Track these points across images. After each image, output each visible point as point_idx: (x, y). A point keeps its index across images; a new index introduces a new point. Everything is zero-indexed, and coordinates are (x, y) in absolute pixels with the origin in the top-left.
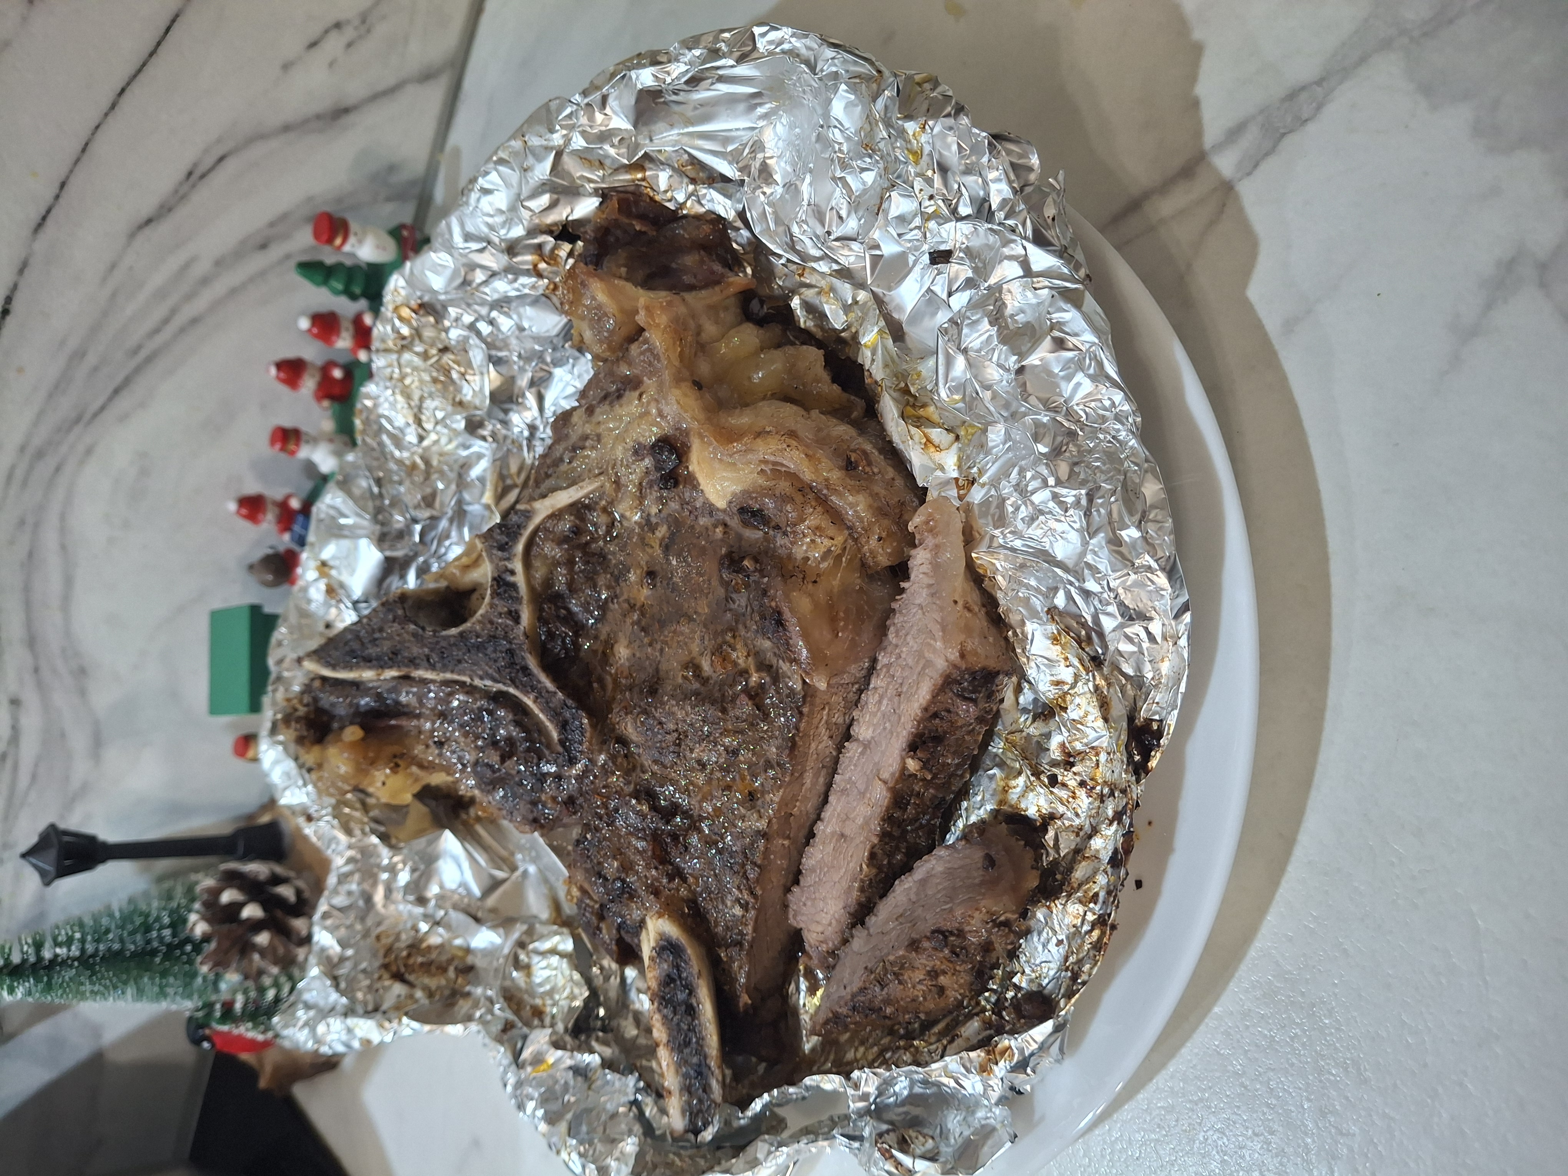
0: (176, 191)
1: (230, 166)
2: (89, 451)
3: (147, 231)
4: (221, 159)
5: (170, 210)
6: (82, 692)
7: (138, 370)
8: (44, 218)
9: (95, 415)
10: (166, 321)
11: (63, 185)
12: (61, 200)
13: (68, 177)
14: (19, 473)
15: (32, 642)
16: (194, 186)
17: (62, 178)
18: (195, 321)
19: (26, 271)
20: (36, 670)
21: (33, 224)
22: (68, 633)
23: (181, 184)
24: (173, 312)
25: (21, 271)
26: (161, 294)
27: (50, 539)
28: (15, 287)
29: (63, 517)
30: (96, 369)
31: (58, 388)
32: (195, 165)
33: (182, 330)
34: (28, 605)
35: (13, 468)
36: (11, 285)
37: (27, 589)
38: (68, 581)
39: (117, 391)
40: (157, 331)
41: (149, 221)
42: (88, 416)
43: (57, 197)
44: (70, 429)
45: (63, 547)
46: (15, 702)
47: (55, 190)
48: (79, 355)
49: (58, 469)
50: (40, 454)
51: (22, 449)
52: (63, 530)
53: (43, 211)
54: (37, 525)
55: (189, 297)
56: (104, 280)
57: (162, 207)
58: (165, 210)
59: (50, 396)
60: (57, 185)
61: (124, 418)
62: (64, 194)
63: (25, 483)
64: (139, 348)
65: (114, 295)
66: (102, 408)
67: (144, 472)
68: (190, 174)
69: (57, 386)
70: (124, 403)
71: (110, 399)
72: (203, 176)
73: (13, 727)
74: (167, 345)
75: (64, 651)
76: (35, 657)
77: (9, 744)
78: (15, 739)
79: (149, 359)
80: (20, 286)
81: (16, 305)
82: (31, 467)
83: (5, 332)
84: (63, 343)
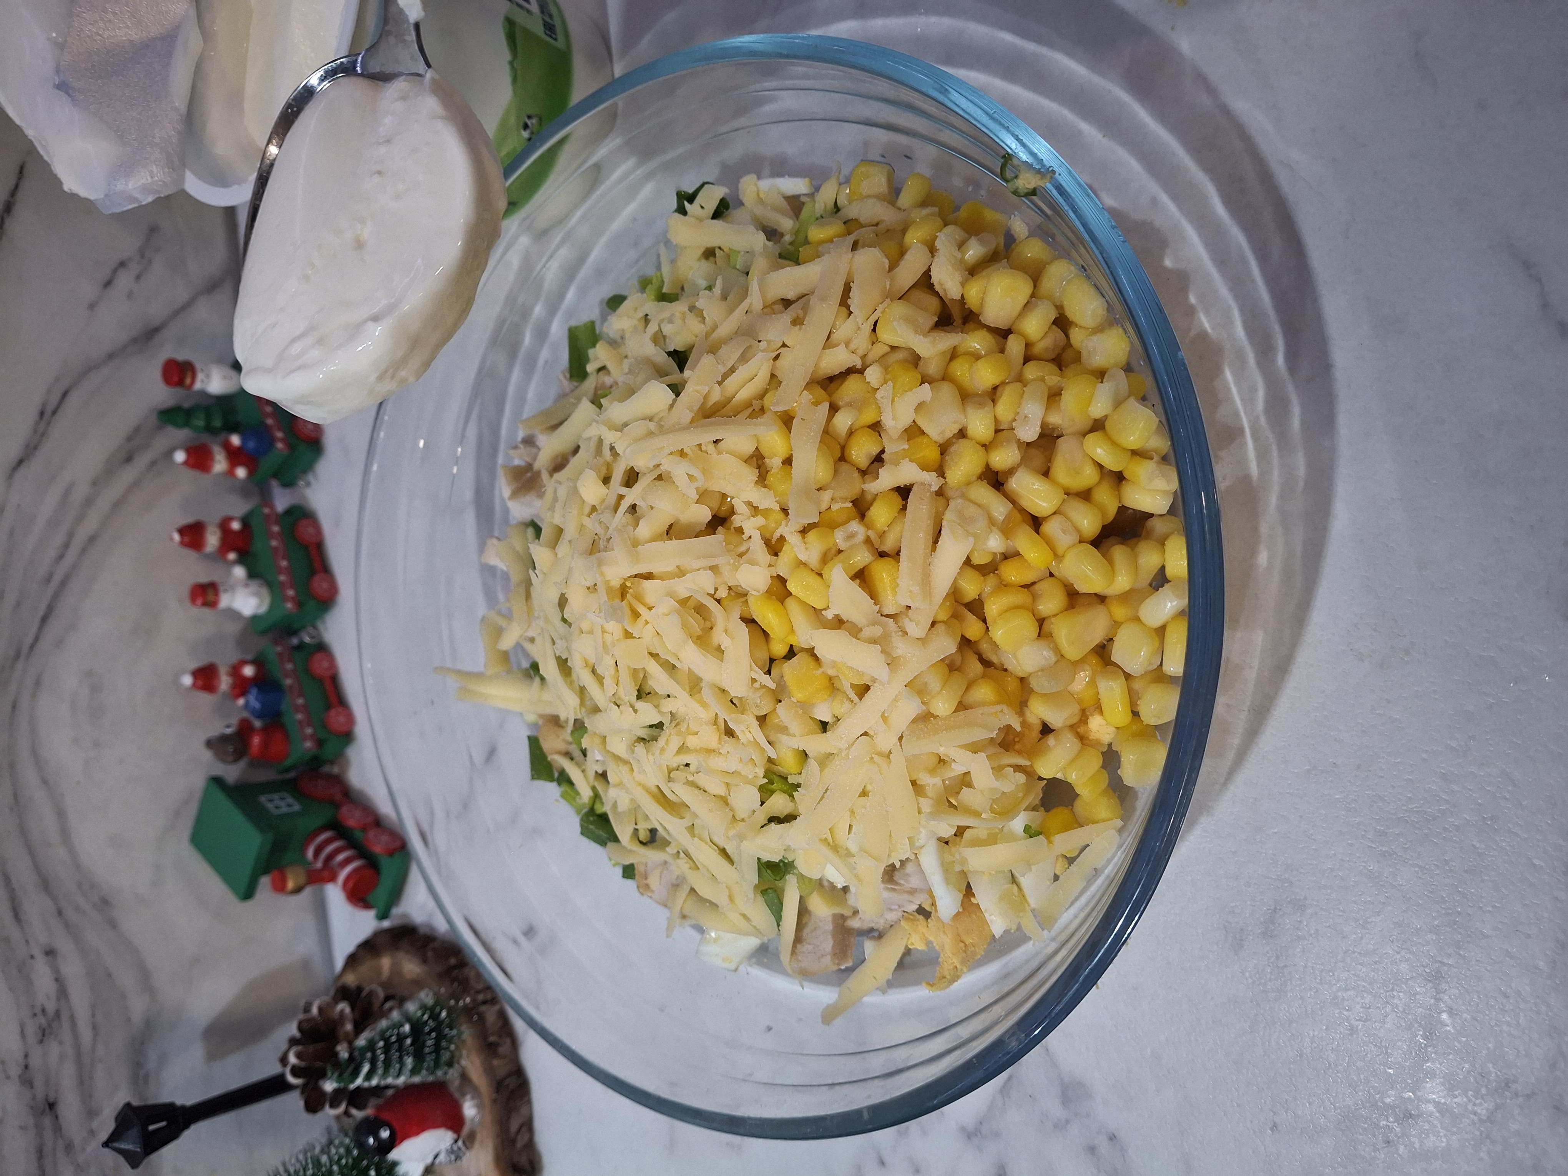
0: (35, 431)
1: (74, 398)
2: (38, 683)
3: (22, 471)
4: (65, 394)
5: (36, 448)
6: (113, 925)
7: (56, 596)
9: (32, 647)
10: (66, 545)
15: (46, 885)
16: (49, 423)
18: (92, 539)
20: (60, 913)
22: (77, 866)
23: (37, 424)
24: (71, 535)
26: (53, 523)
27: (30, 777)
29: (35, 753)
30: (18, 605)
32: (44, 405)
33: (84, 551)
34: (29, 848)
37: (23, 832)
38: (61, 814)
39: (44, 620)
40: (61, 557)
41: (20, 462)
42: (25, 649)
44: (13, 666)
45: (45, 782)
46: (50, 953)
49: (14, 707)
52: (39, 765)
54: (12, 766)
55: (80, 518)
57: (27, 446)
58: (30, 449)
61: (59, 643)
64: (50, 576)
65: (11, 533)
66: (37, 639)
67: (95, 689)
68: (42, 414)
70: (55, 629)
71: (41, 628)
72: (54, 412)
73: (57, 980)
74: (75, 567)
75: (79, 885)
76: (54, 899)
77: (58, 999)
78: (62, 992)
79: (64, 583)
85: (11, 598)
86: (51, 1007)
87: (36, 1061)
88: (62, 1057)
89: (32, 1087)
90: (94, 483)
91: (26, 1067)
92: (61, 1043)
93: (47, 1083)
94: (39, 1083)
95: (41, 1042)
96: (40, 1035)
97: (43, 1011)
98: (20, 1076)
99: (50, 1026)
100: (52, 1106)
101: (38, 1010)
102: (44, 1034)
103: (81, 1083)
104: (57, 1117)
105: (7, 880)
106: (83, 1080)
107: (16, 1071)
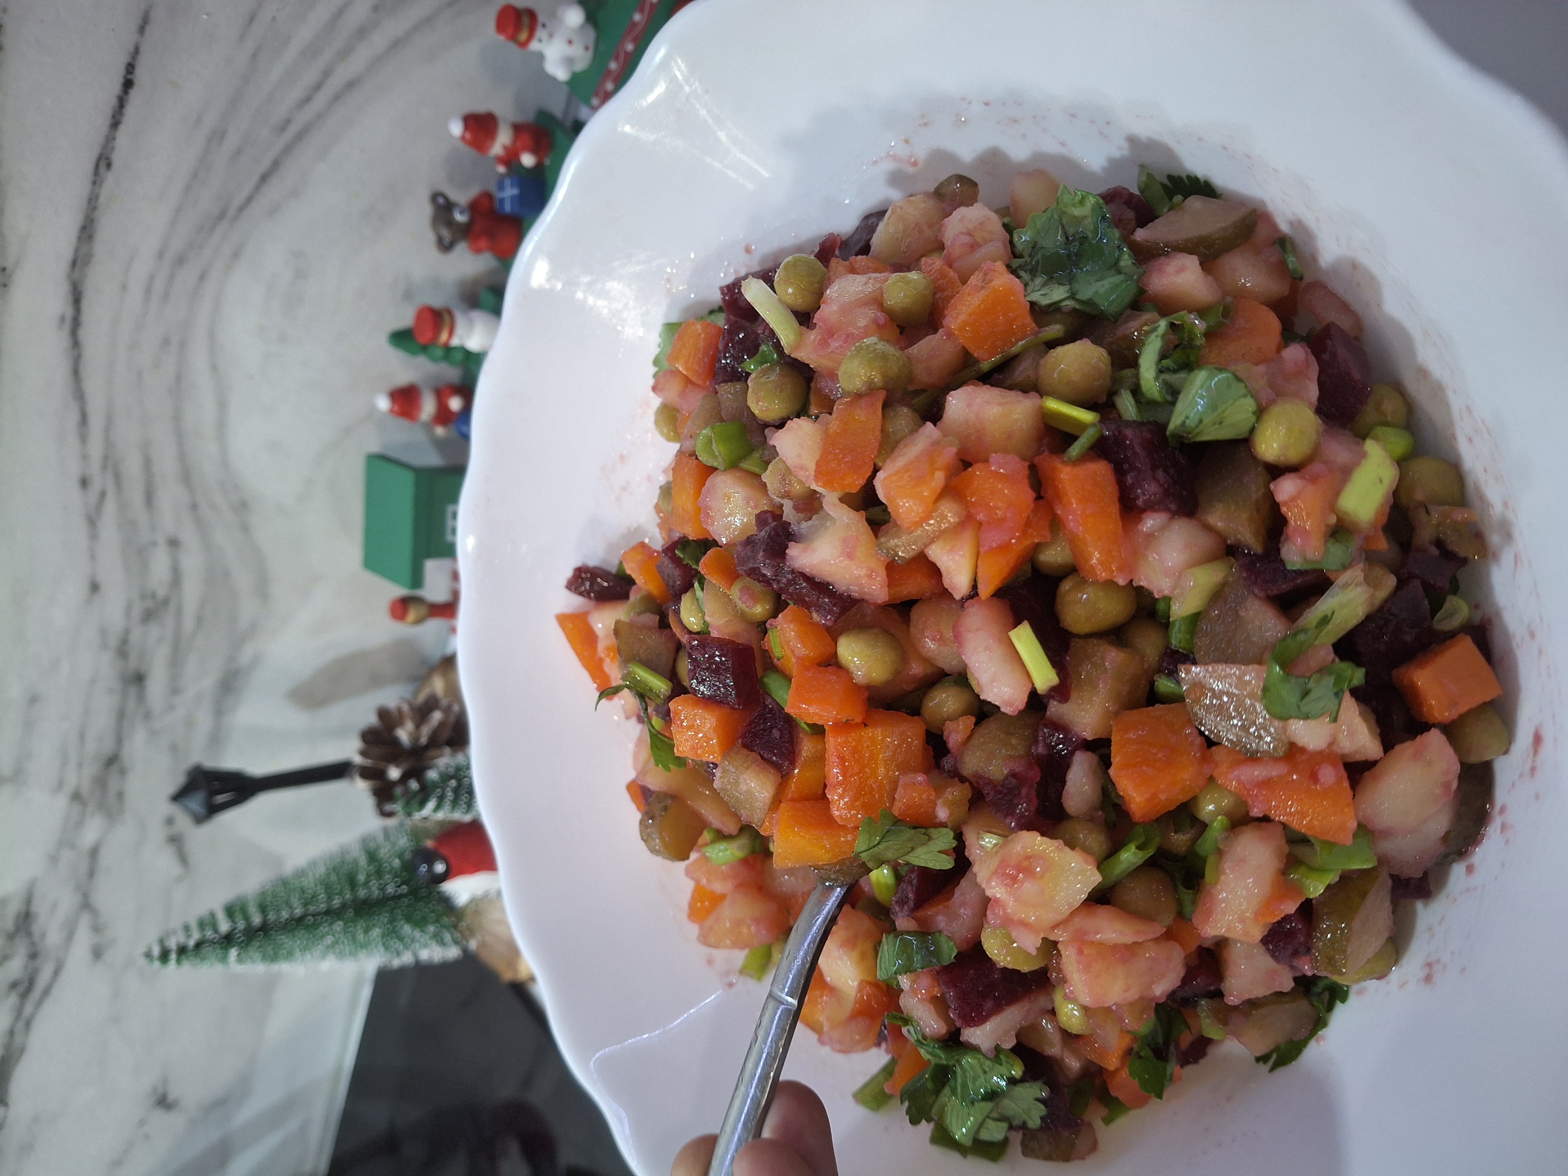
2: (236, 254)
6: (245, 528)
7: (288, 150)
9: (241, 209)
10: (318, 88)
14: (159, 285)
15: (187, 476)
18: (351, 85)
19: (148, 29)
20: (194, 507)
22: (226, 465)
24: (327, 73)
25: (142, 30)
26: (311, 51)
27: (199, 359)
28: (137, 51)
29: (211, 335)
30: (239, 152)
31: (197, 176)
33: (337, 98)
34: (180, 437)
35: (151, 279)
36: (131, 48)
37: (177, 418)
38: (222, 407)
39: (264, 178)
40: (308, 100)
42: (232, 210)
44: (213, 228)
45: (214, 369)
46: (174, 543)
48: (218, 135)
49: (202, 277)
50: (180, 261)
51: (161, 255)
52: (213, 349)
54: (183, 344)
55: (345, 53)
56: (242, 37)
59: (188, 188)
61: (274, 211)
63: (166, 296)
64: (288, 121)
65: (255, 56)
66: (249, 200)
67: (300, 275)
69: (195, 176)
70: (274, 192)
71: (258, 188)
73: (174, 569)
74: (320, 116)
75: (222, 485)
76: (191, 491)
77: (170, 588)
78: (176, 583)
79: (300, 136)
80: (144, 48)
81: (141, 75)
82: (172, 277)
83: (130, 110)
84: (198, 121)
85: (232, 140)
86: (161, 592)
87: (135, 637)
88: (160, 640)
89: (126, 658)
91: (124, 641)
92: (162, 627)
93: (141, 659)
94: (133, 655)
95: (144, 621)
96: (145, 615)
97: (153, 595)
98: (117, 648)
99: (156, 609)
100: (140, 678)
101: (148, 594)
102: (148, 616)
103: (173, 665)
104: (143, 688)
105: (147, 463)
106: (176, 662)
107: (113, 641)
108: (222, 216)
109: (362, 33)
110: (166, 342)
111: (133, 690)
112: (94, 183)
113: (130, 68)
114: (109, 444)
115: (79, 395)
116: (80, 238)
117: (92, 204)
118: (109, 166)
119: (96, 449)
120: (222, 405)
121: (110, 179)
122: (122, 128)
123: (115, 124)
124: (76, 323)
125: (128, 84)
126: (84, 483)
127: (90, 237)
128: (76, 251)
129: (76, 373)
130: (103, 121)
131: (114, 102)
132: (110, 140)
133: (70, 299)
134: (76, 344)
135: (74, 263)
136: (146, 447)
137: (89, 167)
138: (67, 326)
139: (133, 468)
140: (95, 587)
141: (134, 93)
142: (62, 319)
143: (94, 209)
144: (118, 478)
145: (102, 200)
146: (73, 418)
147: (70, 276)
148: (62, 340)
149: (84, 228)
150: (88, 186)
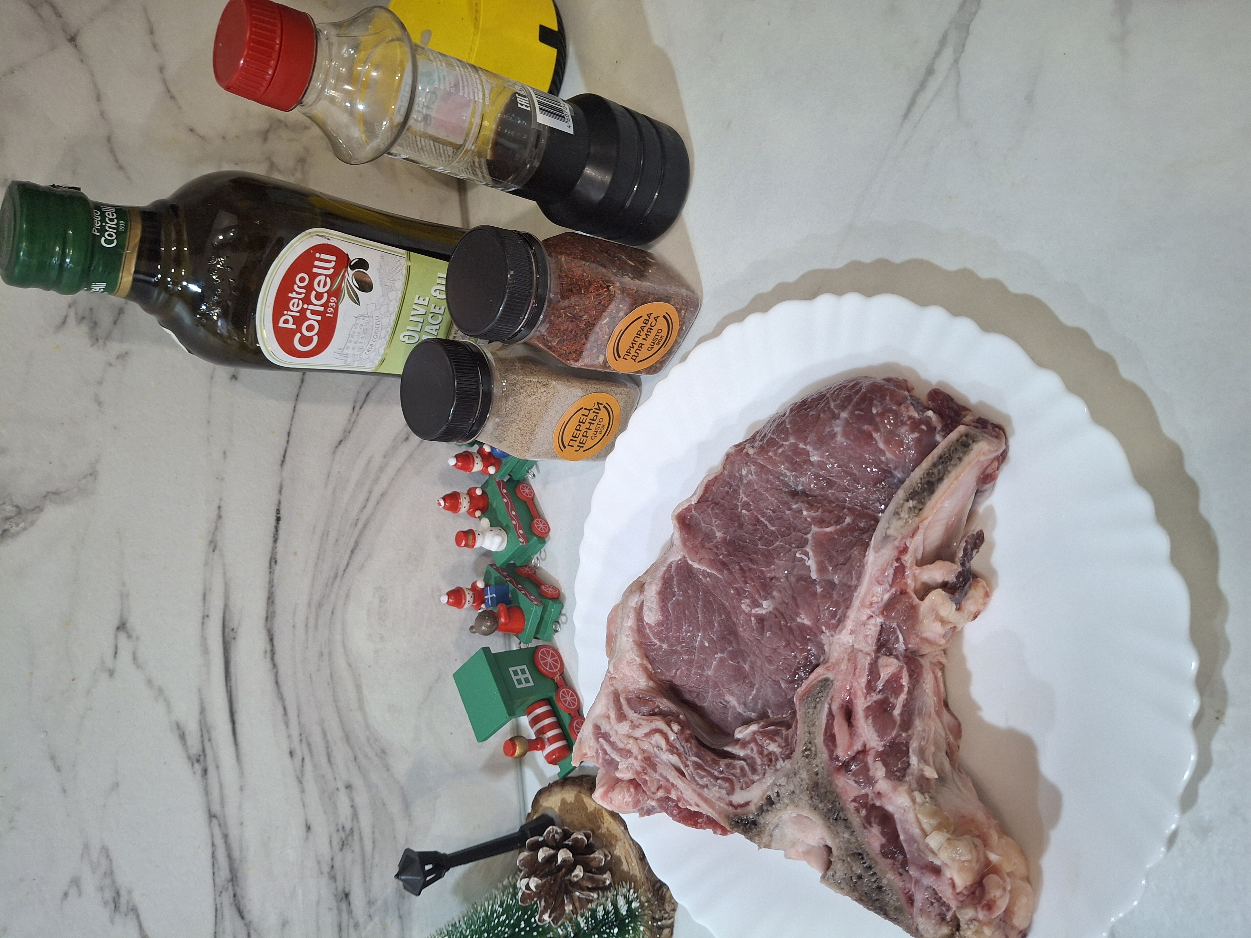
0: (350, 420)
1: (374, 396)
2: (347, 596)
3: (341, 447)
4: (368, 395)
5: (349, 432)
6: (388, 768)
7: (361, 534)
8: (284, 456)
9: (345, 571)
10: (368, 500)
11: (289, 434)
12: (290, 443)
13: (290, 429)
14: (312, 621)
15: (347, 738)
16: (358, 415)
17: (287, 430)
18: (383, 495)
19: (283, 491)
20: (355, 759)
21: (280, 463)
22: (367, 726)
23: (351, 416)
24: (370, 492)
25: (280, 492)
26: (360, 484)
27: (341, 662)
28: (279, 503)
29: (344, 645)
30: (337, 541)
31: (320, 558)
32: (355, 401)
33: (378, 503)
34: (339, 712)
35: (307, 619)
36: (277, 502)
37: (336, 701)
39: (353, 551)
40: (365, 507)
41: (340, 442)
42: (340, 573)
43: (288, 441)
44: (333, 584)
45: (350, 665)
46: (348, 787)
47: (286, 438)
48: (325, 534)
49: (333, 612)
50: (320, 605)
51: (309, 605)
52: (346, 654)
53: (282, 453)
54: (330, 654)
55: (376, 481)
56: (326, 483)
57: (345, 431)
58: (347, 433)
59: (316, 565)
60: (286, 435)
61: (361, 568)
62: (291, 440)
63: (316, 627)
64: (357, 521)
65: (334, 492)
66: (348, 566)
67: (383, 600)
68: (354, 409)
69: (318, 558)
70: (359, 558)
71: (350, 557)
72: (361, 408)
73: (352, 806)
74: (373, 514)
75: (368, 740)
76: (352, 749)
77: (352, 820)
78: (355, 816)
79: (365, 526)
80: (282, 501)
81: (283, 513)
82: (317, 615)
83: (281, 532)
84: (314, 528)
85: (333, 536)
86: (348, 826)
87: (338, 863)
88: (353, 861)
89: (335, 881)
90: (385, 457)
91: (332, 867)
92: (353, 852)
93: (344, 880)
94: (339, 878)
95: (342, 850)
96: (341, 844)
97: (343, 828)
98: (329, 873)
99: (347, 840)
100: (347, 895)
101: (340, 827)
102: (343, 845)
103: (365, 881)
104: (350, 904)
105: (324, 734)
106: (366, 879)
107: (326, 869)
108: (336, 577)
109: (382, 469)
110: (321, 654)
111: (344, 906)
112: (270, 572)
113: (278, 511)
114: (301, 725)
115: (281, 697)
116: (268, 604)
117: (271, 585)
118: (276, 562)
119: (295, 730)
120: (358, 688)
121: (277, 569)
122: (279, 541)
123: (275, 540)
124: (273, 652)
125: (278, 519)
126: (291, 754)
127: (273, 602)
128: (267, 611)
129: (277, 683)
130: (270, 540)
131: (273, 529)
132: (274, 548)
133: (268, 639)
134: (274, 665)
135: (267, 618)
136: (321, 722)
137: (267, 564)
138: (269, 655)
139: (316, 738)
140: (308, 828)
141: (280, 522)
142: (266, 652)
143: (272, 586)
144: (309, 745)
145: (275, 581)
146: (280, 710)
147: (266, 626)
148: (268, 665)
149: (269, 598)
150: (267, 575)
